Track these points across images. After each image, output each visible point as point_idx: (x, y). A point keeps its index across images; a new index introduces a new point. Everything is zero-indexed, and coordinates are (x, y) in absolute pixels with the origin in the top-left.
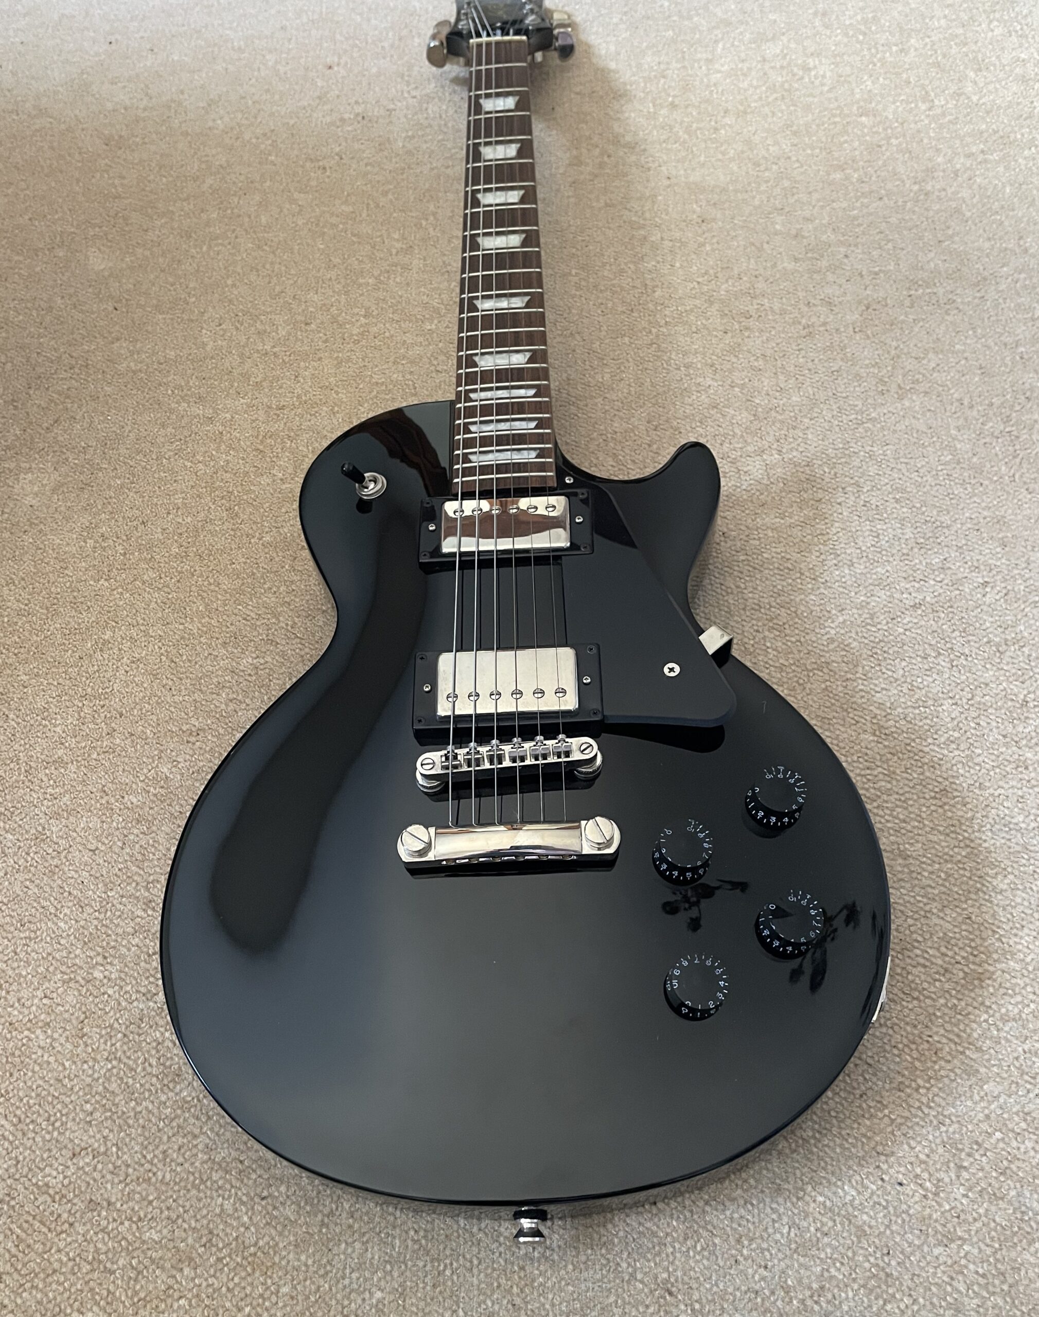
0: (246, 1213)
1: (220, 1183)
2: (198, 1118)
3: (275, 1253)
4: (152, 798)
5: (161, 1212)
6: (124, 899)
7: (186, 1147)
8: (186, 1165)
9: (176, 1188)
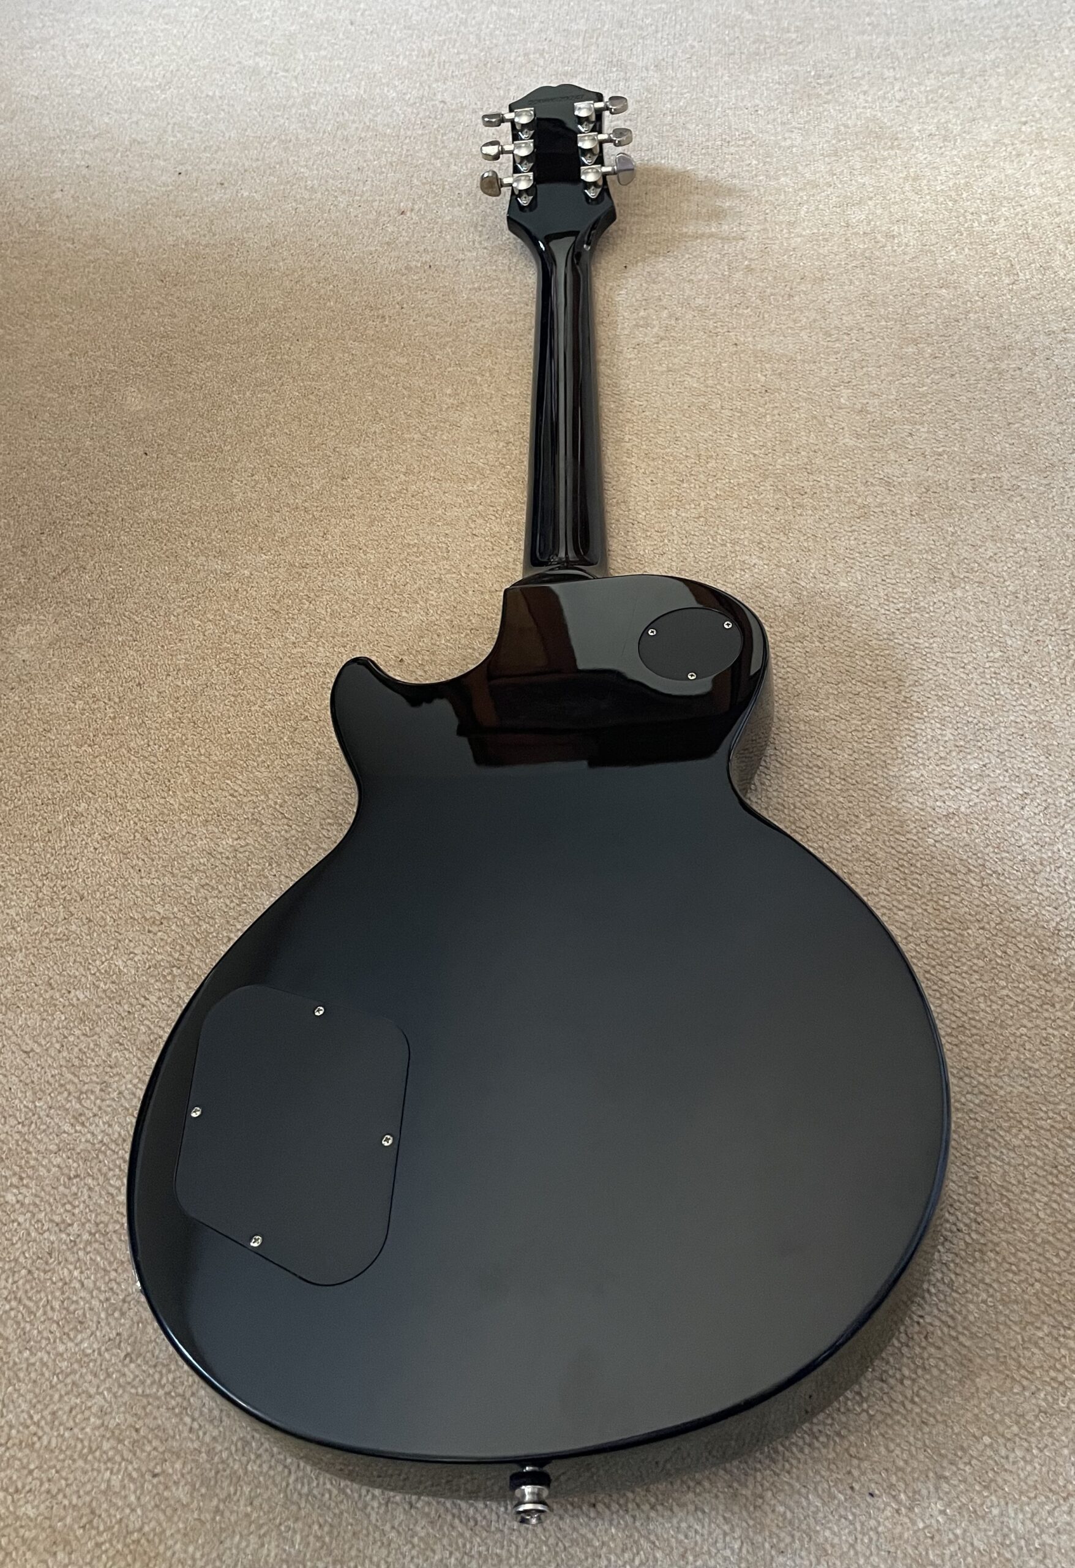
0: (135, 1492)
1: (111, 1453)
2: (95, 1375)
3: (160, 1541)
4: (100, 994)
5: (41, 1485)
6: (52, 1111)
7: (78, 1409)
8: (76, 1430)
9: (62, 1457)
